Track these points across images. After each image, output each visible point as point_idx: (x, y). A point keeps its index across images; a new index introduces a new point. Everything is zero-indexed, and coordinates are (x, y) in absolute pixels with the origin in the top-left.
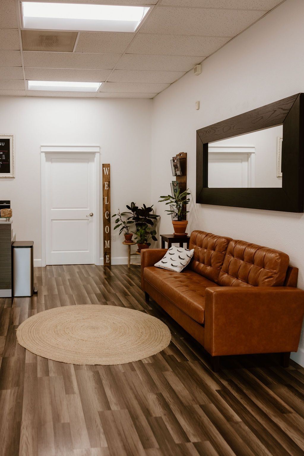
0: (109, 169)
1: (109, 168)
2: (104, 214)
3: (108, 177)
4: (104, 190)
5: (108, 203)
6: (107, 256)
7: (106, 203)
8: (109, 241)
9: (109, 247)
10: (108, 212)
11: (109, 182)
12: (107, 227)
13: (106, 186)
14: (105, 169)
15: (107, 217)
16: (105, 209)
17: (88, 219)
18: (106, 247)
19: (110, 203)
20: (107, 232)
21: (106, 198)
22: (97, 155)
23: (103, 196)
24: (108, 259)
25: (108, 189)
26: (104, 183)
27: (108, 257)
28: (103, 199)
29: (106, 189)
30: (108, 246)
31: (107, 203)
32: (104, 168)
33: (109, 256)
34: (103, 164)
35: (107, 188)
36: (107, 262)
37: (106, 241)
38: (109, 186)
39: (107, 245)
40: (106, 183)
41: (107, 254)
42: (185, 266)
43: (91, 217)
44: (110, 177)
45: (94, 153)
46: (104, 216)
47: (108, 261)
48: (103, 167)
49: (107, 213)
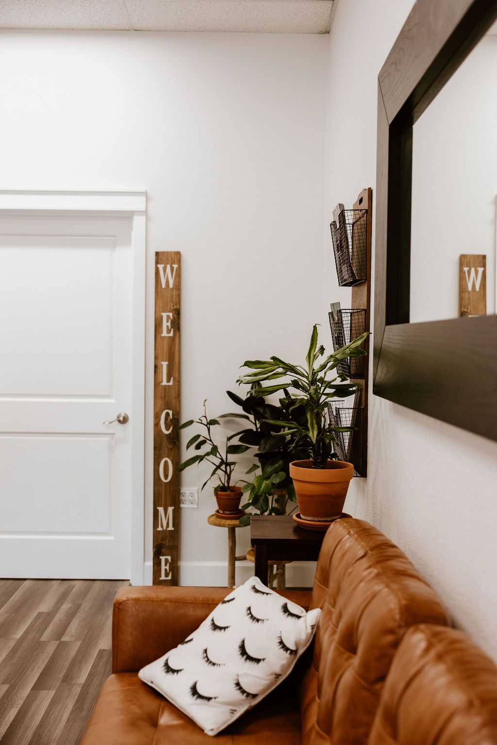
0: (179, 269)
1: (175, 266)
2: (157, 417)
3: (172, 296)
4: (158, 337)
5: (171, 383)
6: (163, 558)
7: (164, 383)
8: (170, 509)
9: (171, 528)
10: (171, 412)
11: (178, 313)
12: (166, 463)
13: (166, 324)
14: (165, 269)
15: (167, 429)
16: (160, 402)
17: (114, 434)
18: (160, 529)
19: (178, 382)
20: (166, 476)
21: (165, 364)
22: (138, 222)
23: (156, 358)
24: (167, 568)
25: (171, 334)
26: (158, 314)
27: (166, 560)
28: (156, 367)
29: (165, 334)
30: (168, 523)
31: (168, 381)
32: (161, 267)
33: (169, 558)
34: (157, 254)
35: (169, 331)
36: (163, 577)
37: (161, 510)
38: (176, 324)
39: (166, 521)
40: (164, 315)
41: (164, 550)
42: (254, 696)
43: (120, 426)
44: (179, 296)
45: (127, 216)
46: (157, 425)
47: (167, 575)
48: (157, 263)
49: (168, 414)
